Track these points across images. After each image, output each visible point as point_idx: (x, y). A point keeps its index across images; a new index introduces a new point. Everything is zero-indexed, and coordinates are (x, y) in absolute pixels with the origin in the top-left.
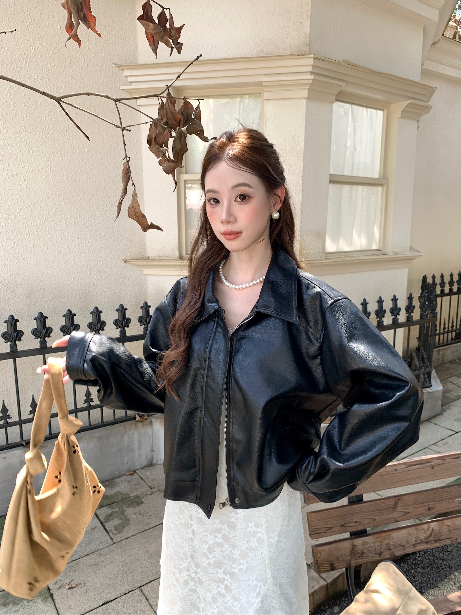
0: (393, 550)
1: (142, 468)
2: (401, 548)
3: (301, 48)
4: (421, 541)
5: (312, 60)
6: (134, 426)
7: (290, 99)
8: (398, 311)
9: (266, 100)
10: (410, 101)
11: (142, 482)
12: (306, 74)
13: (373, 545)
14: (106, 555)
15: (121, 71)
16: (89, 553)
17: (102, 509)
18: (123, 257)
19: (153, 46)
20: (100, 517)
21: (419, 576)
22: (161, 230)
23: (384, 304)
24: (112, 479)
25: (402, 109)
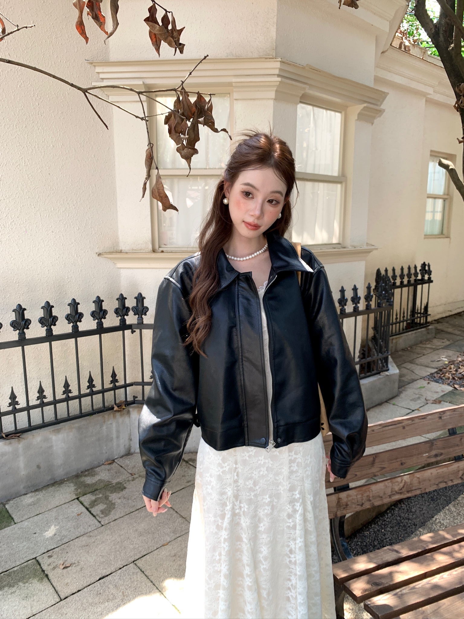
0: (373, 501)
1: (121, 457)
2: (380, 499)
3: (268, 52)
4: (396, 492)
5: (279, 64)
6: (112, 415)
7: (258, 99)
8: (358, 299)
9: (236, 100)
10: (365, 105)
11: (122, 470)
12: (273, 76)
13: (356, 497)
14: (96, 536)
15: (93, 67)
16: (79, 536)
17: (85, 496)
18: (97, 251)
19: (156, 46)
20: (85, 504)
21: (389, 534)
22: (177, 210)
23: (346, 293)
24: (92, 469)
25: (358, 111)
